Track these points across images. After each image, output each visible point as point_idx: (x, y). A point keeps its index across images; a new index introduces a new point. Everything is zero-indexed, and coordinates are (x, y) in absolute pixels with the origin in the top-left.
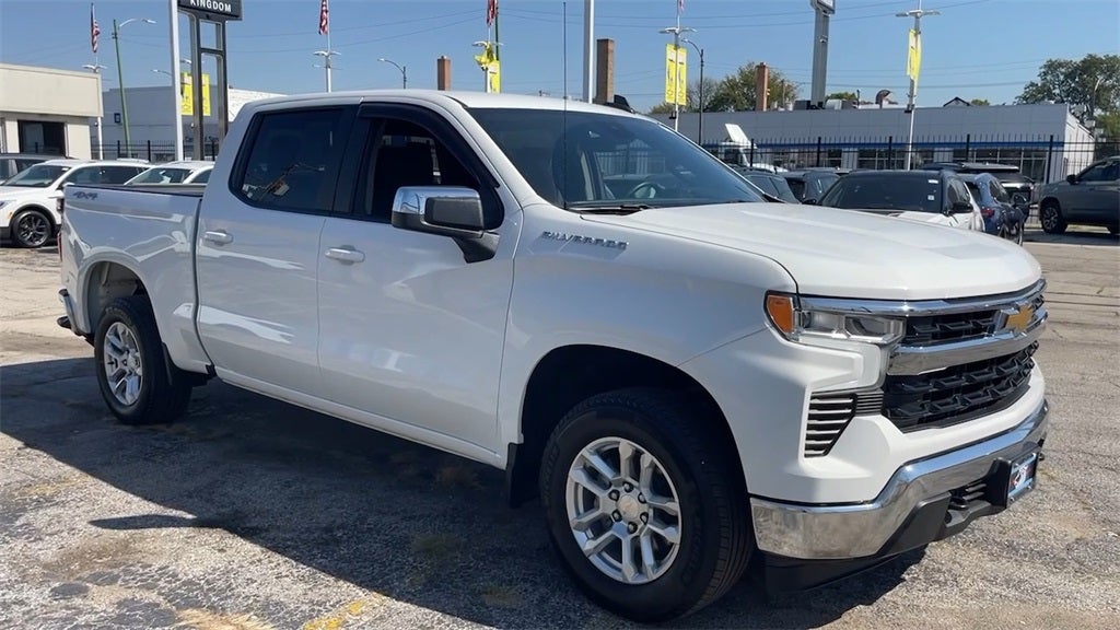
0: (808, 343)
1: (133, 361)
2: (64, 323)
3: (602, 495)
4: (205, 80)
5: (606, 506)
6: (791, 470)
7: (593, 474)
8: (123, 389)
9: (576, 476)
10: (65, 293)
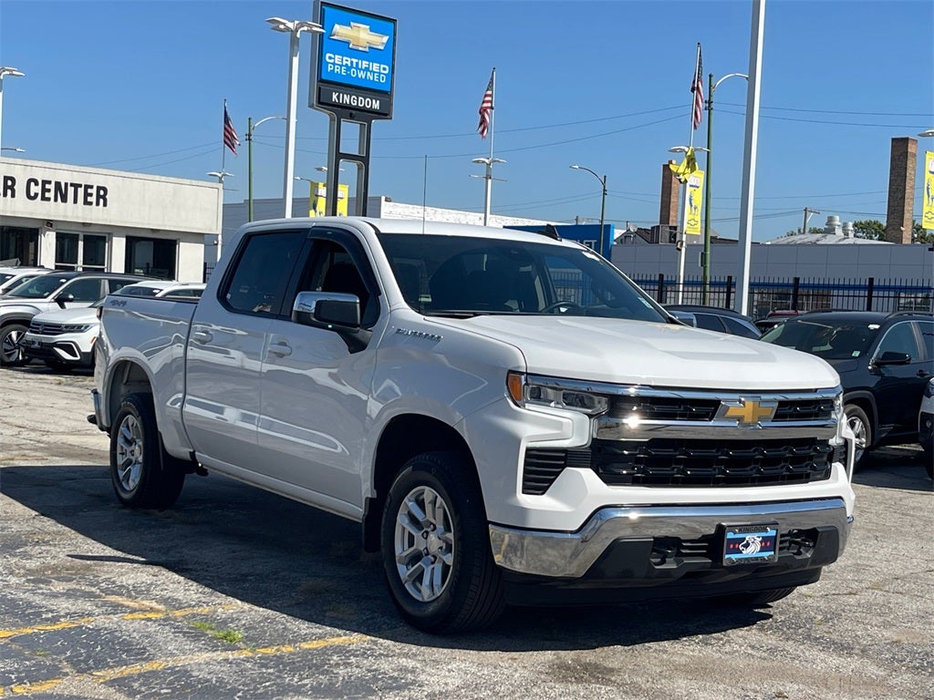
0: (532, 409)
1: (137, 453)
2: (92, 420)
3: (417, 535)
4: (343, 191)
5: (420, 544)
6: (511, 501)
7: (413, 520)
8: (127, 477)
9: (402, 520)
10: (95, 392)
